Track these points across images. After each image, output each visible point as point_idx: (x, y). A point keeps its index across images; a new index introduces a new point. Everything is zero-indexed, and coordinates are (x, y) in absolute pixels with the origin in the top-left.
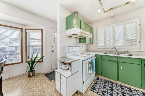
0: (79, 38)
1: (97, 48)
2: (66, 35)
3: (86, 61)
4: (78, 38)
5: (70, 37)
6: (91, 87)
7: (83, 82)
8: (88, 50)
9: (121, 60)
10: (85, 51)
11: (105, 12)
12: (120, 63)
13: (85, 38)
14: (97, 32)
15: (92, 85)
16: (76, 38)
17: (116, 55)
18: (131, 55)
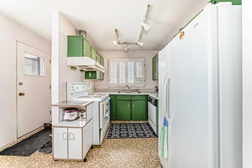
0: (86, 72)
1: (109, 87)
2: (68, 64)
3: (103, 102)
4: (83, 71)
5: (73, 68)
6: (107, 136)
7: (100, 130)
8: (95, 89)
9: (133, 98)
10: (92, 90)
11: (119, 43)
12: (132, 102)
13: (96, 72)
14: (108, 65)
15: (108, 133)
16: (81, 70)
17: (129, 94)
18: (139, 93)
